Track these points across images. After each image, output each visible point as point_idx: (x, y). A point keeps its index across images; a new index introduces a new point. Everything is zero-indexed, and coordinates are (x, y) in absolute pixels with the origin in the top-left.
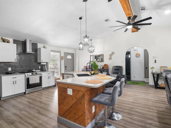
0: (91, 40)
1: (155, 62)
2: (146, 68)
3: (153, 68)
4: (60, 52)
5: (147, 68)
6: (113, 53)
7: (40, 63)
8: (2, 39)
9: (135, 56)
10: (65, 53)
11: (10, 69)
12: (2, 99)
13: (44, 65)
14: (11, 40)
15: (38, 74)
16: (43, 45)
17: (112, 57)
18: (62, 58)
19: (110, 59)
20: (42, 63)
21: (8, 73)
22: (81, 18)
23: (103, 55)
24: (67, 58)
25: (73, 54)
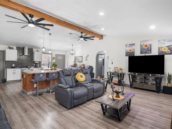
0: (73, 45)
1: (112, 64)
4: (51, 54)
6: (88, 55)
7: (34, 62)
8: (9, 47)
10: (56, 55)
11: (14, 65)
12: (7, 82)
13: (37, 63)
14: (15, 47)
15: (30, 69)
16: (37, 49)
17: (87, 59)
18: (53, 58)
19: (86, 60)
20: (35, 62)
21: (12, 68)
22: (50, 34)
23: (82, 57)
24: (58, 58)
25: (64, 56)
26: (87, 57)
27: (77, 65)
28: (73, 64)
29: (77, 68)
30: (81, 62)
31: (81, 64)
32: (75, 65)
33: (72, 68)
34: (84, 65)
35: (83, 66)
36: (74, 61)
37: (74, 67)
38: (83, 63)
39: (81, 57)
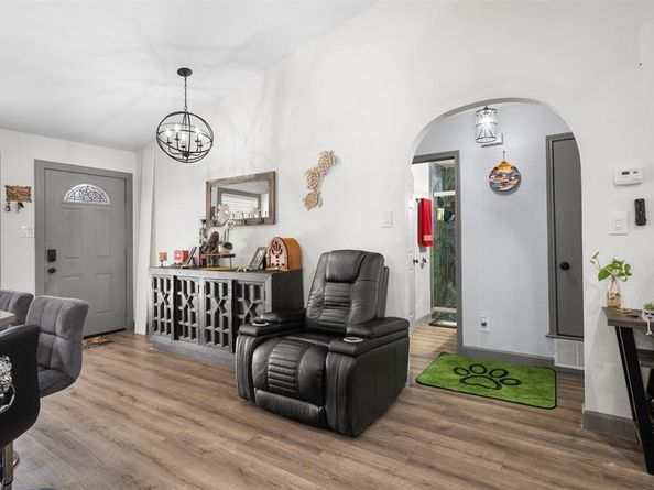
0: (184, 72)
1: (641, 220)
2: (565, 268)
3: (616, 270)
5: (565, 266)
6: (329, 160)
9: (487, 181)
10: (47, 169)
19: (313, 201)
23: (270, 179)
24: (68, 197)
25: (126, 180)
26: (316, 177)
27: (228, 246)
28: (192, 240)
29: (231, 276)
30: (262, 221)
31: (266, 235)
32: (211, 252)
33: (182, 274)
34: (292, 247)
35: (282, 259)
36: (203, 214)
37: (204, 265)
38: (284, 229)
39: (258, 177)
